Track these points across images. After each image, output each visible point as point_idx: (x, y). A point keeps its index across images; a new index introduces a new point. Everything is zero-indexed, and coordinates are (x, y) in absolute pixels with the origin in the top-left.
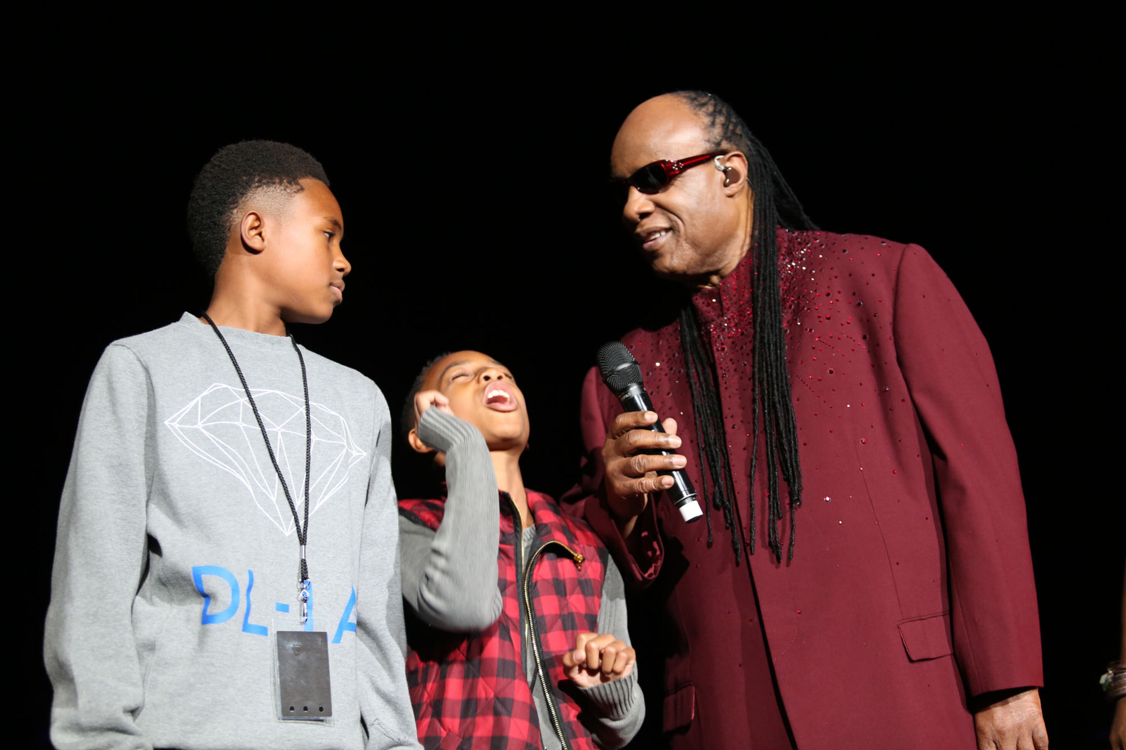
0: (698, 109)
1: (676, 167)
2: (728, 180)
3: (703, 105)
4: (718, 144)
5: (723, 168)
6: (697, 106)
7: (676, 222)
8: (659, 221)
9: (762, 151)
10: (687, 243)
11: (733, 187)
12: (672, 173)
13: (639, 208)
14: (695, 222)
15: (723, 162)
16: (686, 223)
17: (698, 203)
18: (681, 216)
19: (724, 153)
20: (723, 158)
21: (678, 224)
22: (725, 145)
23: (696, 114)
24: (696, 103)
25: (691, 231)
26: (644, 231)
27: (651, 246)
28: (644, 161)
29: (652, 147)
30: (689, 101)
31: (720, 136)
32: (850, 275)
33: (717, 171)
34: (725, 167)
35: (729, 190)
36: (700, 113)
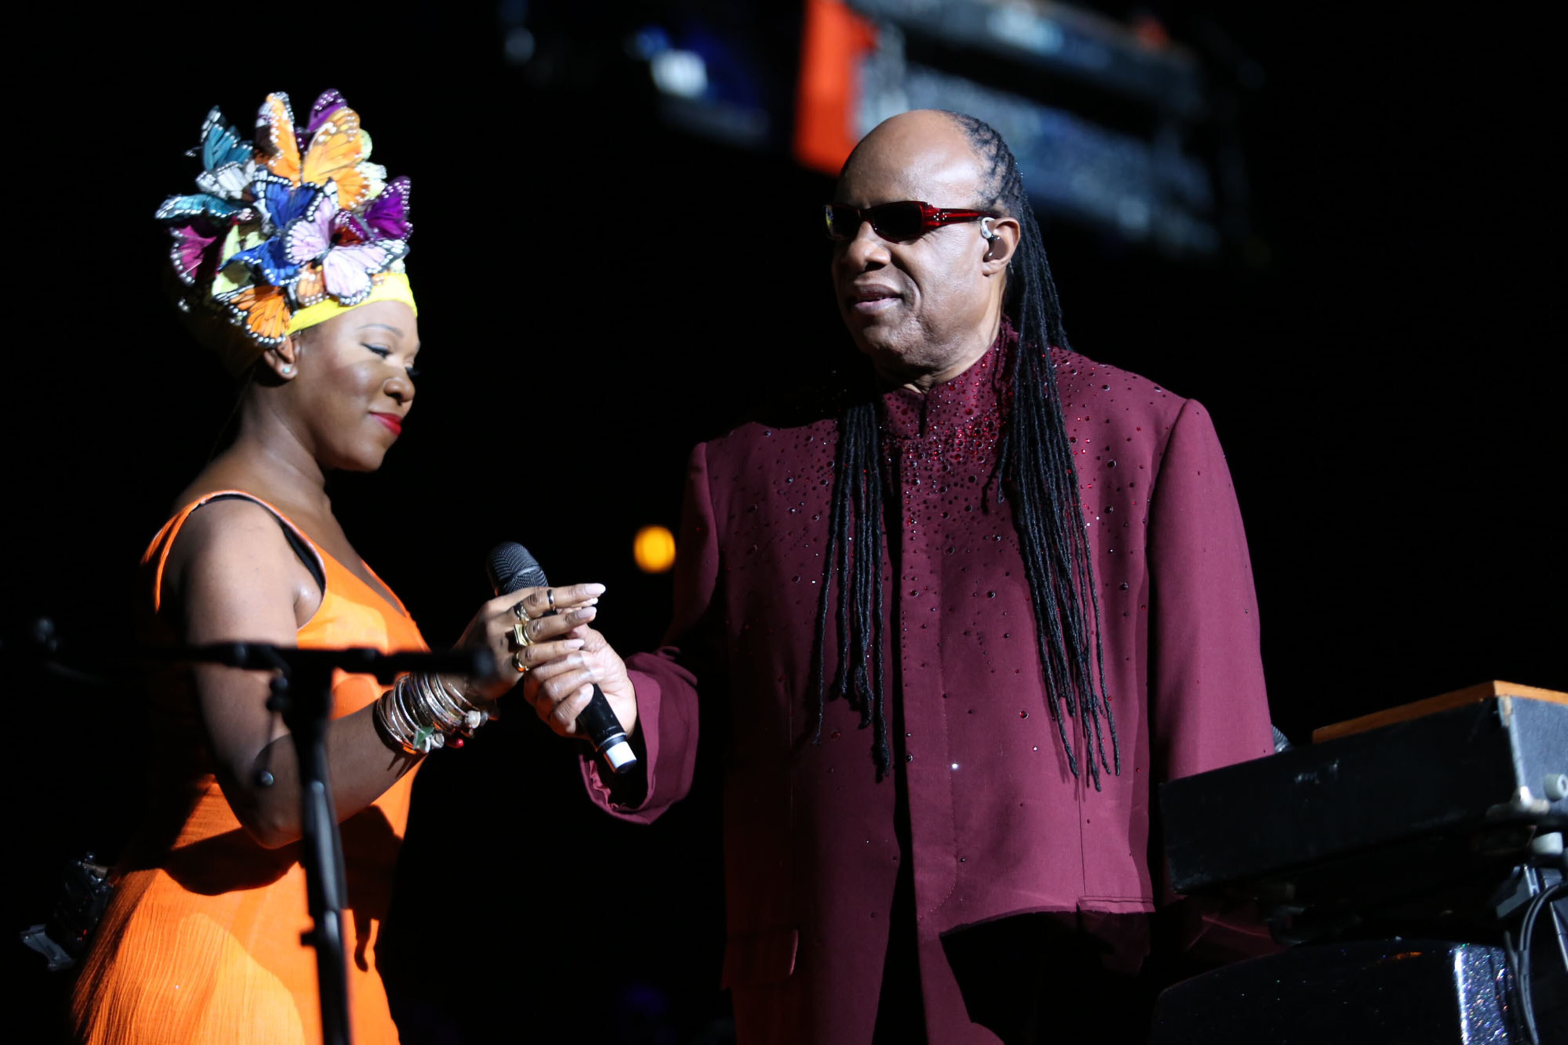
0: (979, 146)
1: (937, 217)
2: (991, 254)
3: (986, 142)
4: (993, 202)
5: (989, 235)
6: (979, 141)
7: (912, 290)
8: (889, 281)
9: (1033, 225)
10: (918, 321)
11: (994, 264)
12: (930, 223)
13: (871, 254)
14: (938, 298)
15: (991, 227)
16: (926, 295)
17: (949, 274)
18: (921, 284)
19: (996, 215)
20: (993, 221)
21: (914, 295)
22: (999, 205)
23: (975, 152)
24: (977, 137)
25: (929, 306)
26: (865, 286)
27: (868, 308)
28: (896, 194)
29: (911, 178)
30: (969, 132)
31: (997, 192)
32: (1108, 421)
33: (980, 238)
34: (992, 235)
35: (989, 266)
36: (981, 152)
